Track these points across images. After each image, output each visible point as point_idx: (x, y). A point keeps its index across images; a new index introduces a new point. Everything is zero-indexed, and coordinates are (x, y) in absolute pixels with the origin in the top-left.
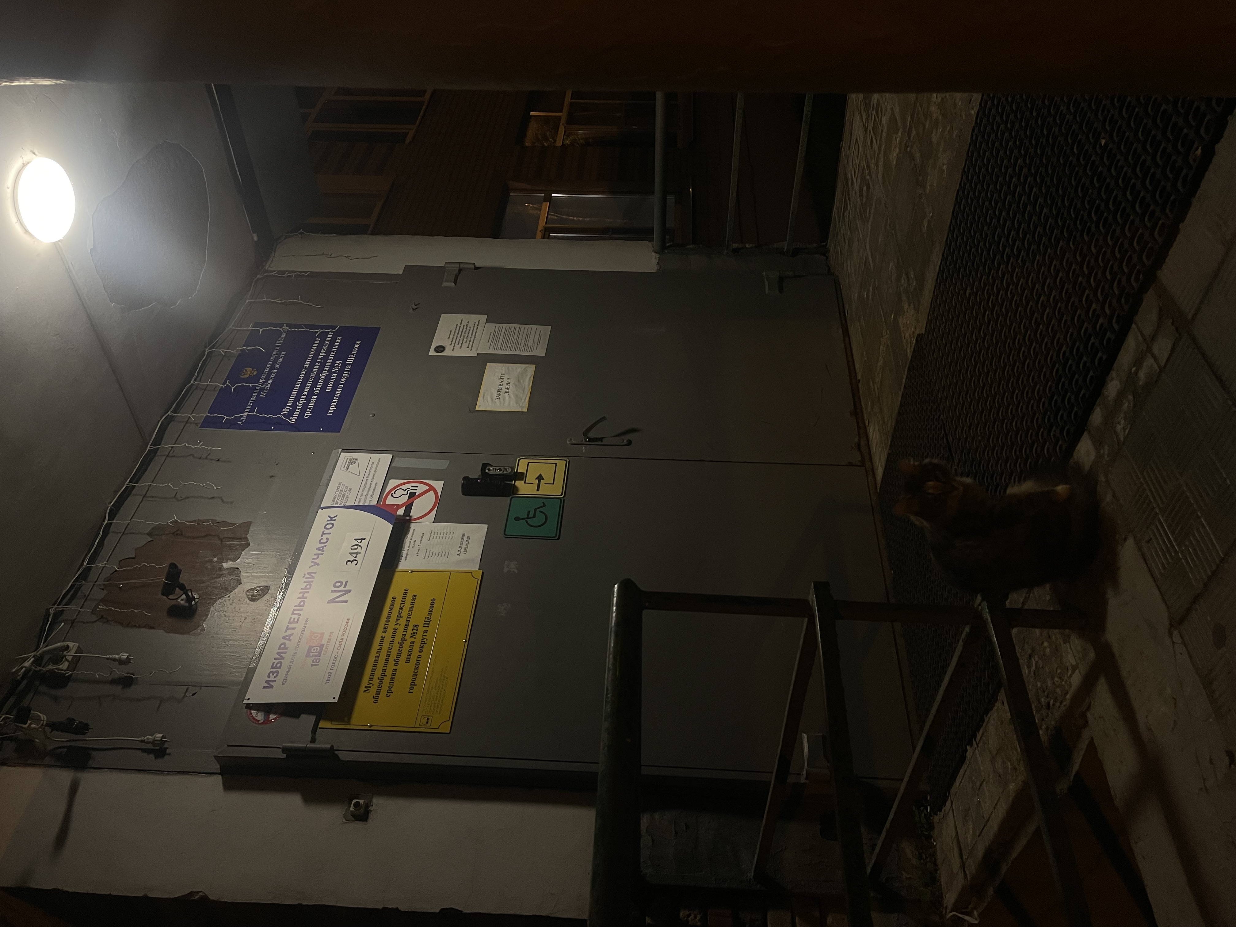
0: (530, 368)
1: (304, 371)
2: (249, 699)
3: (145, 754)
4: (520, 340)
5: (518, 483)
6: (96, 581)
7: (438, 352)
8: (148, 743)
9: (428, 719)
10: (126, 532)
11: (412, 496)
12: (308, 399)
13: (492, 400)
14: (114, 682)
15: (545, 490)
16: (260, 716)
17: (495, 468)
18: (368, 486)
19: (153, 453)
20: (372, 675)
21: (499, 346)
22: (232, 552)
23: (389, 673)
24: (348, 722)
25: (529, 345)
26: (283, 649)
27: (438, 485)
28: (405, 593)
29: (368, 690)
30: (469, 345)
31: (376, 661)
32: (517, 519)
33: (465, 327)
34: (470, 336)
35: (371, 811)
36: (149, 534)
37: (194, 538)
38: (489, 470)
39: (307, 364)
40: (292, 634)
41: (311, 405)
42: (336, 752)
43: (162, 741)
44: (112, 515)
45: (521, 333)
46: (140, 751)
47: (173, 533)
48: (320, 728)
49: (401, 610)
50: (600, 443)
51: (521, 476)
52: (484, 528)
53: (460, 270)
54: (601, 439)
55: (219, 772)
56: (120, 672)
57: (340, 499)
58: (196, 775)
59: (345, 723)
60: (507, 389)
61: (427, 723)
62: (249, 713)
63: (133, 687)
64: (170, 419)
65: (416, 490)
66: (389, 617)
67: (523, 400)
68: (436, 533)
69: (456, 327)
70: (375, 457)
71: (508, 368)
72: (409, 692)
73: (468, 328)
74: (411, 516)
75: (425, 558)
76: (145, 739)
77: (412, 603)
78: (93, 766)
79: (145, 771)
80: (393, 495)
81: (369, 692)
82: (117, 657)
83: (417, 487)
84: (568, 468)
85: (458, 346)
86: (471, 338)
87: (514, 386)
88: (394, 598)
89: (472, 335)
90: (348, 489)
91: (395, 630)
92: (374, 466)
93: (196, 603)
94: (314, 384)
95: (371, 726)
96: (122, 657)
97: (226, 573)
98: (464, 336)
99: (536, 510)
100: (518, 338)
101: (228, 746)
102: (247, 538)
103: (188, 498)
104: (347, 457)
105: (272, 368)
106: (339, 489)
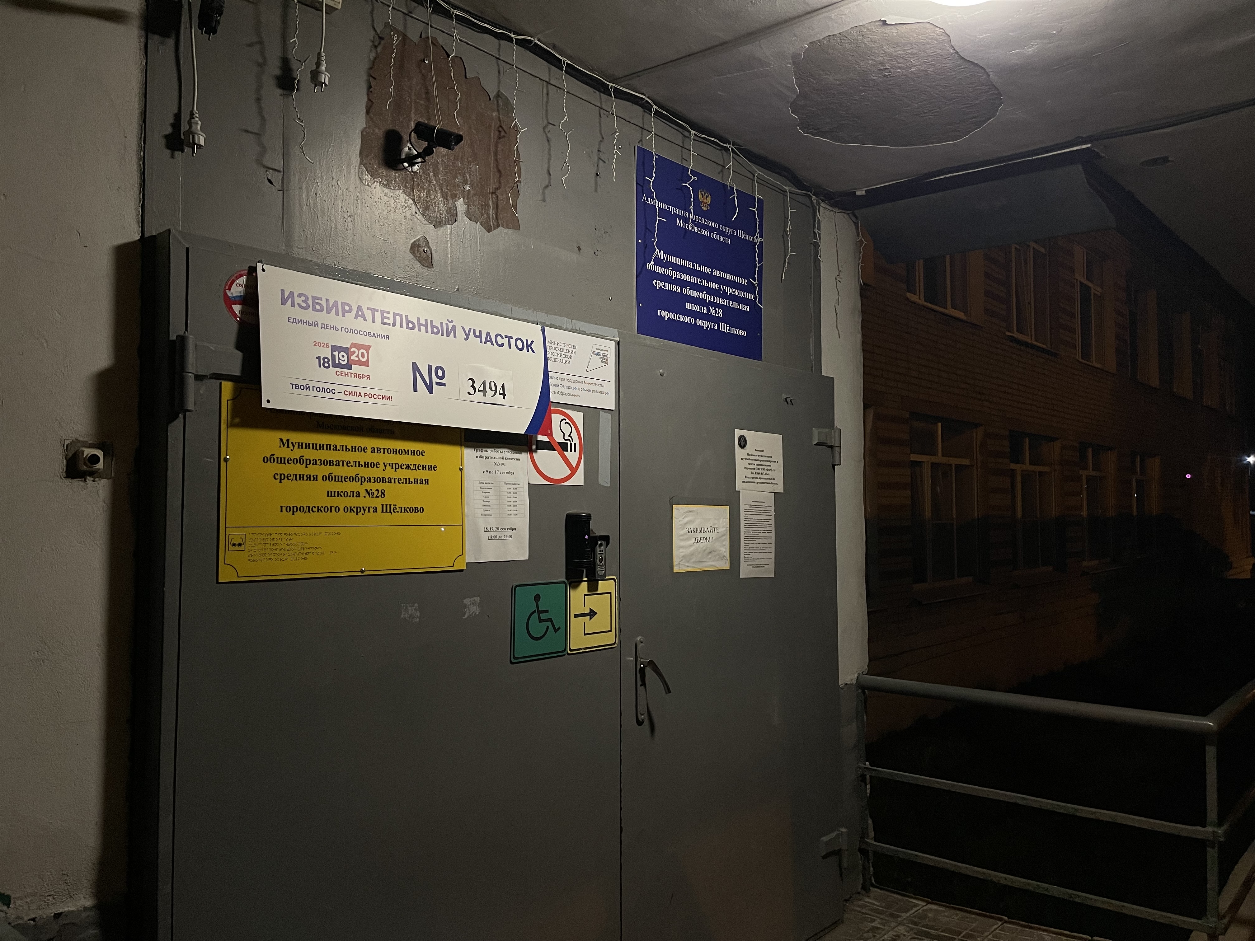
0: (726, 563)
1: (708, 270)
2: (263, 270)
3: (171, 120)
4: (758, 541)
5: (584, 586)
6: (431, 26)
7: (739, 440)
8: (190, 123)
9: (240, 545)
10: (500, 62)
11: (564, 447)
12: (677, 282)
13: (686, 523)
14: (285, 63)
15: (576, 626)
16: (237, 290)
17: (604, 552)
18: (573, 385)
19: (605, 90)
20: (308, 446)
21: (749, 517)
22: (478, 208)
23: (312, 470)
24: (232, 425)
25: (751, 555)
26: (343, 308)
27: (578, 480)
28: (430, 468)
29: (284, 445)
30: (748, 478)
31: (328, 447)
32: (537, 598)
33: (769, 468)
34: (759, 476)
35: (85, 481)
36: (499, 95)
37: (496, 154)
38: (601, 545)
39: (716, 273)
40: (365, 320)
41: (670, 287)
42: (181, 416)
43: (192, 145)
44: (523, 44)
45: (765, 541)
46: (176, 111)
47: (501, 126)
48: (221, 383)
49: (405, 466)
50: (639, 683)
51: (593, 588)
52: (524, 555)
53: (831, 447)
54: (644, 684)
55: (146, 236)
56: (301, 72)
57: (555, 351)
58: (140, 201)
59: (229, 420)
60: (698, 540)
61: (234, 545)
62: (242, 272)
63: (279, 91)
64: (646, 107)
65: (571, 451)
66: (395, 451)
67: (687, 564)
68: (515, 491)
69: (768, 457)
70: (611, 387)
71: (724, 535)
72: (281, 507)
73: (767, 472)
74: (536, 451)
75: (480, 483)
76: (197, 119)
77: (416, 481)
78: (149, 42)
79: (144, 122)
80: (564, 421)
81: (280, 447)
82: (323, 68)
83: (575, 451)
84: (606, 648)
85: (746, 463)
86: (757, 478)
87: (704, 548)
88: (422, 453)
89: (760, 478)
90: (569, 360)
91: (376, 465)
92: (600, 389)
93: (405, 168)
94: (694, 287)
95: (226, 460)
96: (323, 76)
97: (450, 205)
98: (758, 469)
99: (550, 620)
100: (760, 538)
101: (188, 249)
102: (498, 226)
103: (548, 141)
104: (609, 351)
105: (712, 230)
106: (568, 348)
